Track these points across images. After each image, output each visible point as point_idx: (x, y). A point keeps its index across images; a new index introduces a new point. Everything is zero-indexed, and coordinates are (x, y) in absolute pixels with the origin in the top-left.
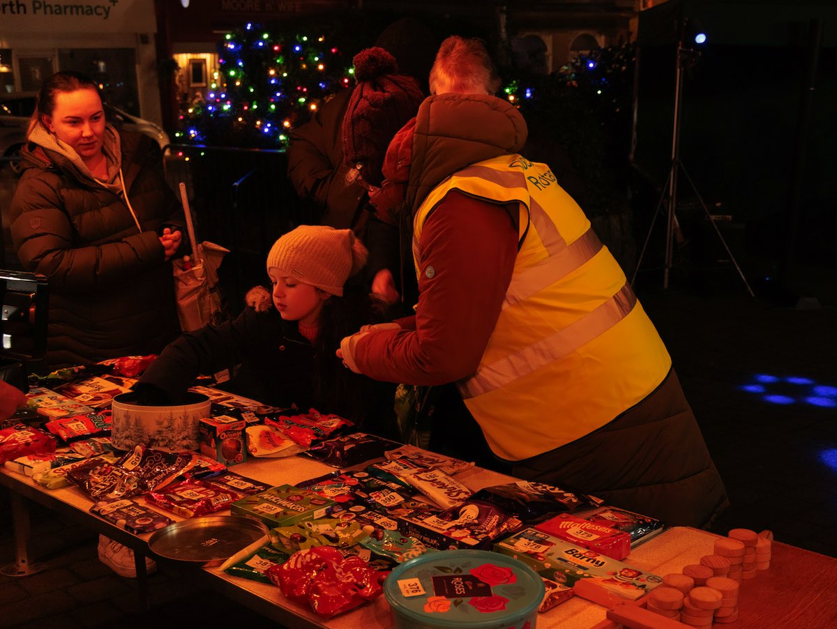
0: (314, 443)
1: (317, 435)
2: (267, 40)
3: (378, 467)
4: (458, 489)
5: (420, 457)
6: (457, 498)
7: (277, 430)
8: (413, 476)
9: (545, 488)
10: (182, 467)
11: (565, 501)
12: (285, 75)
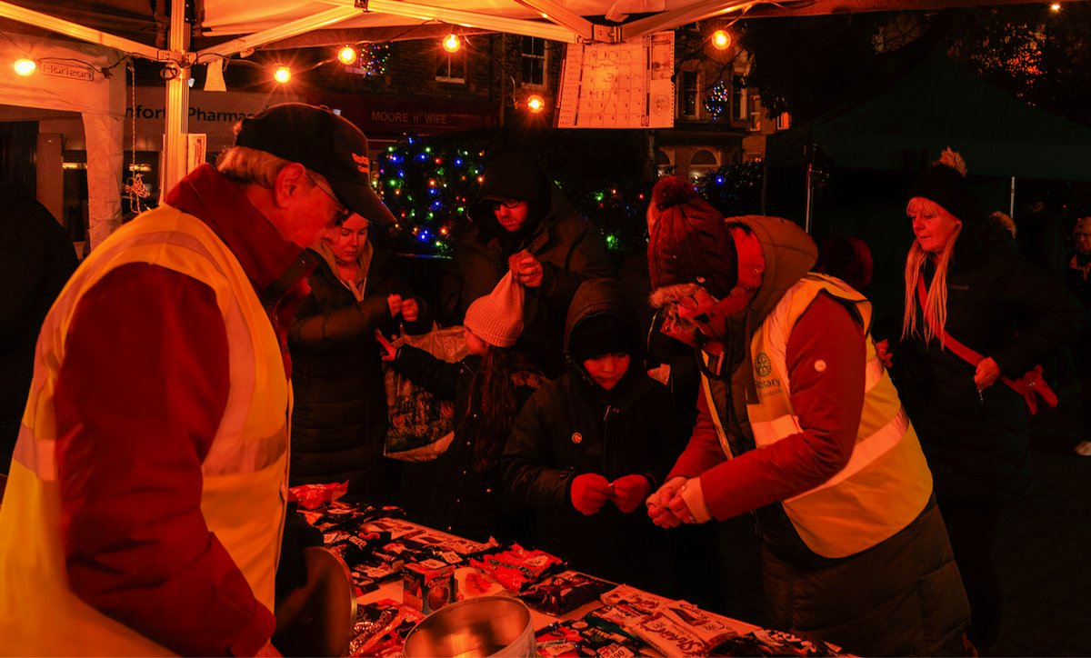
0: (525, 587)
1: (526, 577)
2: (429, 153)
3: (599, 615)
4: (689, 640)
5: (639, 601)
6: (691, 651)
7: (483, 572)
8: (639, 626)
9: (781, 636)
10: (388, 624)
11: (803, 651)
12: (445, 186)
